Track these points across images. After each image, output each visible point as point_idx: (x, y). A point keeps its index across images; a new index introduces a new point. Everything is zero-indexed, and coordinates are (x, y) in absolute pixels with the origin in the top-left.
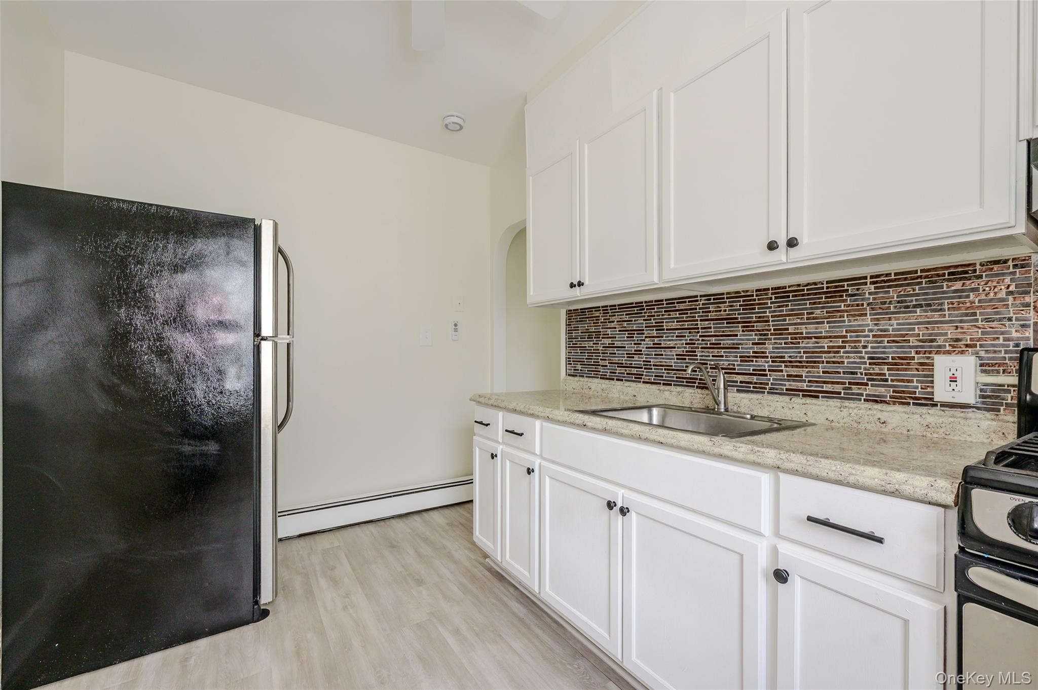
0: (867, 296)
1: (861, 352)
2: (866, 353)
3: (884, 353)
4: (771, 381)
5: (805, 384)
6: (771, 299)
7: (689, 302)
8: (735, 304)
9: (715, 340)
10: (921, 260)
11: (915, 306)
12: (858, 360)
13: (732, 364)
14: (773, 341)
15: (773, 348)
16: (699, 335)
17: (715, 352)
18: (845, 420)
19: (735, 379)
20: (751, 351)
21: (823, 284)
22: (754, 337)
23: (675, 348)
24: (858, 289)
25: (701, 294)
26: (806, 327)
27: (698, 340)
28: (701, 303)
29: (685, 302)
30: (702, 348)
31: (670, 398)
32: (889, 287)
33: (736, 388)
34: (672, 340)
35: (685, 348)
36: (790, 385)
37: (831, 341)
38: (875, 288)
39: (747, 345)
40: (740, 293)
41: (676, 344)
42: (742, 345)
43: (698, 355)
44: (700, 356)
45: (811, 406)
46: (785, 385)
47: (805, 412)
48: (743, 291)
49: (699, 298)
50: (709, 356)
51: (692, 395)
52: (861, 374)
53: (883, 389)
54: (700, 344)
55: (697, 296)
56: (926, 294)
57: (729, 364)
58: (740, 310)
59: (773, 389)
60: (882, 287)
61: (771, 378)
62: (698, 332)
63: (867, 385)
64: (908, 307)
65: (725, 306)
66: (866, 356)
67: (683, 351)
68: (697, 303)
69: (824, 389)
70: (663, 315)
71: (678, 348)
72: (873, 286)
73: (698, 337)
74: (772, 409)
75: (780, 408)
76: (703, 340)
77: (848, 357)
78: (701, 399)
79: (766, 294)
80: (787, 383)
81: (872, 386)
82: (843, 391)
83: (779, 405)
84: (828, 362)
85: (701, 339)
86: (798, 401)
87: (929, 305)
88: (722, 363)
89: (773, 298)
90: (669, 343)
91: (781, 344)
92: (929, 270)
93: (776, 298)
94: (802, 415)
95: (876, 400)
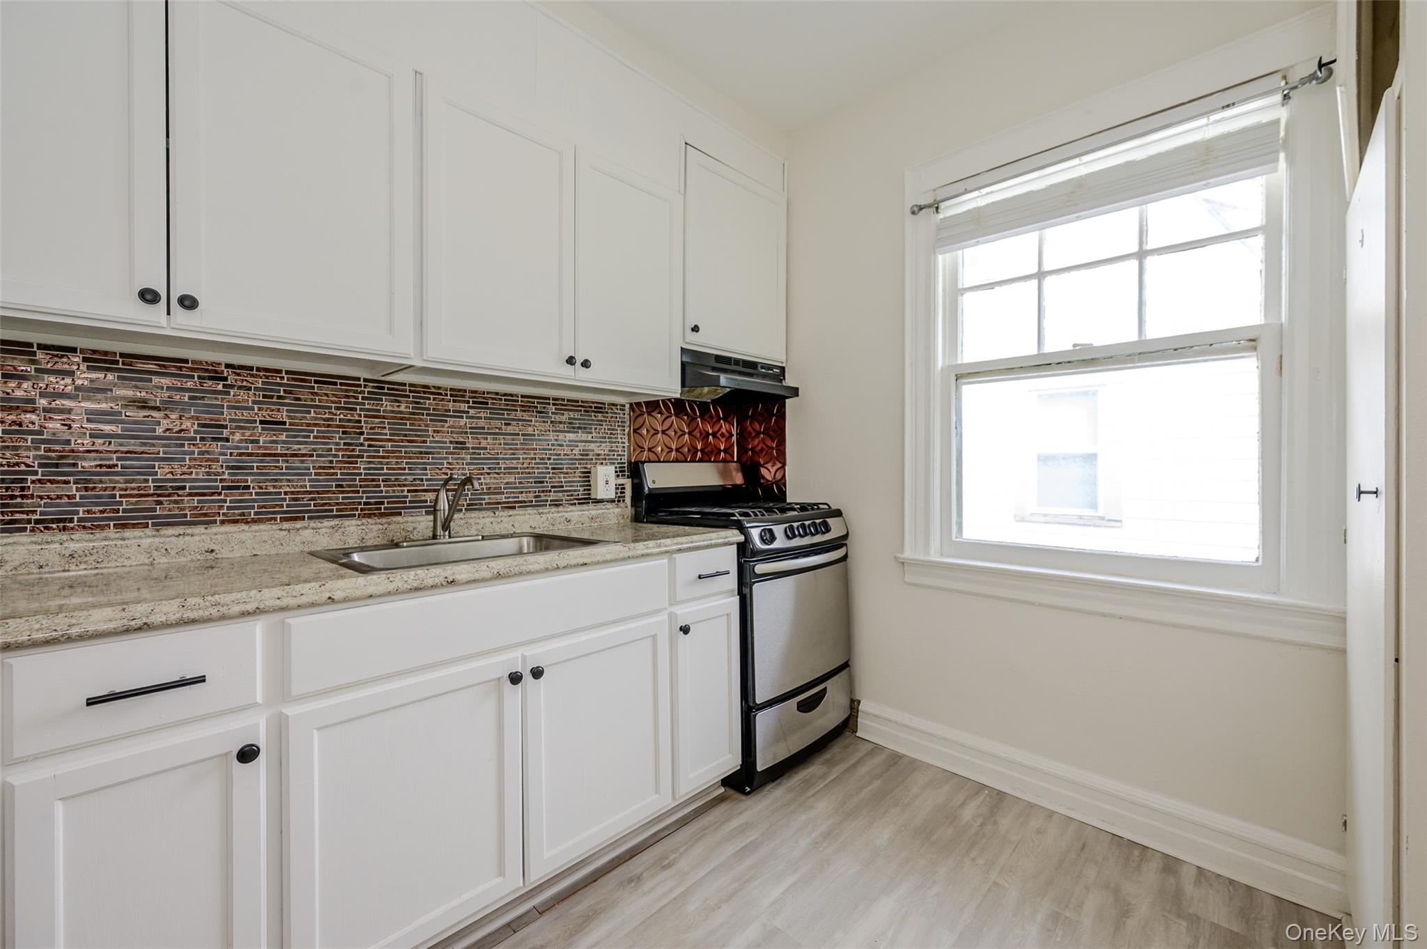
0: (550, 415)
1: (546, 464)
2: (550, 464)
3: (561, 464)
4: (470, 496)
5: (503, 496)
6: (468, 402)
7: (341, 384)
8: (422, 401)
9: (392, 446)
10: (553, 391)
11: (579, 428)
12: (544, 471)
13: (419, 479)
14: (471, 451)
15: (471, 459)
16: (362, 437)
17: (393, 463)
18: (544, 525)
19: (423, 498)
20: (445, 462)
21: (518, 397)
22: (448, 445)
23: (312, 456)
24: (544, 408)
25: (365, 377)
26: (504, 438)
27: (362, 445)
28: (366, 390)
29: (335, 384)
30: (369, 457)
31: (314, 540)
32: (565, 410)
33: (424, 510)
34: (306, 443)
35: (335, 456)
36: (489, 498)
37: (525, 453)
38: (556, 409)
39: (439, 454)
40: (430, 389)
41: (314, 450)
42: (433, 454)
43: (362, 467)
44: (364, 469)
45: (517, 517)
46: (484, 499)
47: (512, 524)
48: (434, 387)
49: (362, 382)
50: (382, 469)
51: (364, 528)
52: (547, 483)
53: (561, 494)
54: (366, 451)
55: (359, 379)
56: (584, 420)
57: (414, 479)
58: (429, 409)
59: (472, 505)
60: (561, 409)
61: (469, 493)
62: (362, 433)
63: (550, 491)
64: (574, 428)
65: (407, 401)
66: (550, 467)
67: (331, 462)
68: (359, 389)
69: (520, 499)
70: (279, 397)
71: (318, 456)
72: (554, 407)
73: (362, 441)
74: (480, 527)
75: (488, 525)
76: (370, 446)
77: (538, 468)
78: (380, 532)
79: (463, 396)
80: (486, 497)
81: (554, 492)
82: (534, 500)
83: (488, 521)
84: (522, 473)
85: (366, 443)
86: (502, 514)
87: (585, 428)
88: (403, 477)
89: (471, 402)
90: (296, 447)
91: (480, 455)
92: (586, 402)
93: (474, 402)
94: (510, 527)
95: (556, 504)
